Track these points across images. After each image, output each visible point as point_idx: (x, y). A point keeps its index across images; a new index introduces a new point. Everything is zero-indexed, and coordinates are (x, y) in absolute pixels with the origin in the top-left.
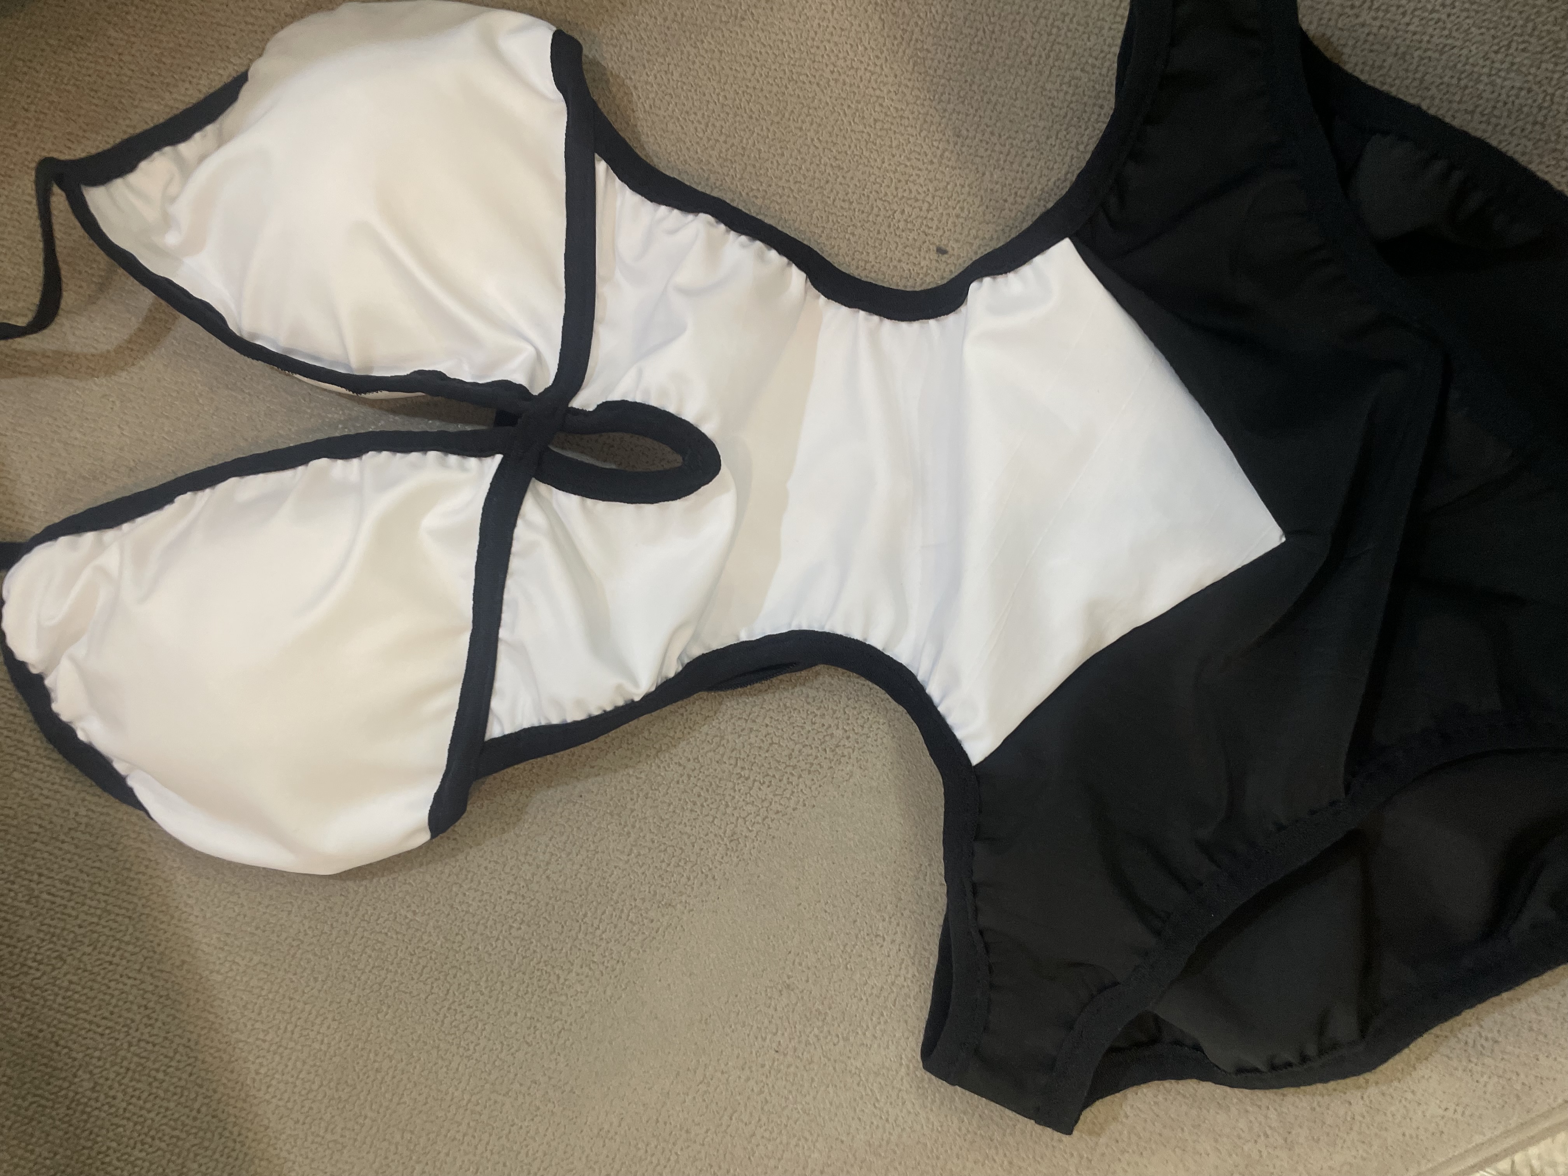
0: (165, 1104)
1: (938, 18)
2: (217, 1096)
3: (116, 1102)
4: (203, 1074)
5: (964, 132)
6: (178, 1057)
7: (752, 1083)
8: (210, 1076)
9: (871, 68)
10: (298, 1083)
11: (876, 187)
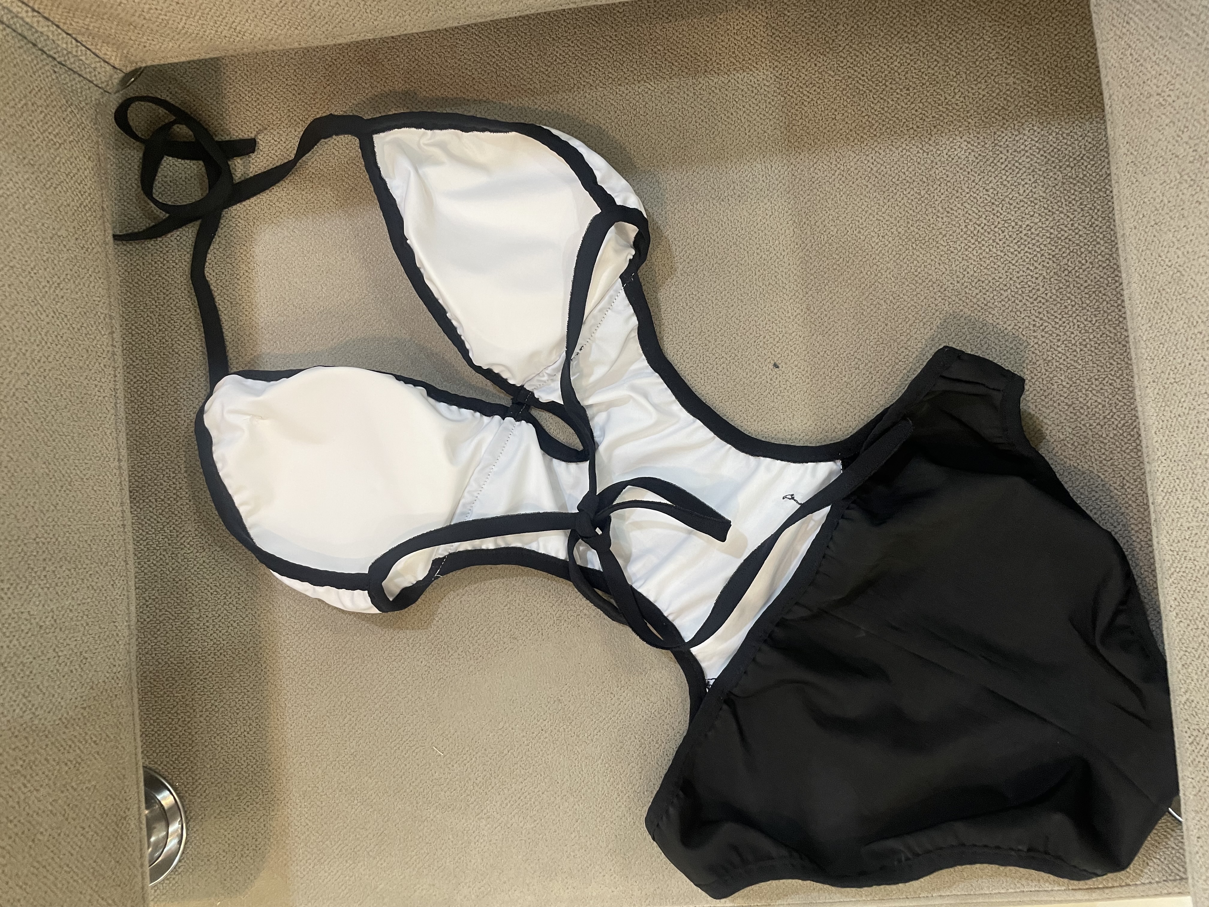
0: (233, 639)
1: (823, 243)
2: (261, 645)
3: (208, 630)
4: (257, 632)
5: (812, 309)
6: (247, 619)
7: (524, 739)
8: (260, 634)
9: (778, 255)
10: (303, 655)
11: (756, 319)
